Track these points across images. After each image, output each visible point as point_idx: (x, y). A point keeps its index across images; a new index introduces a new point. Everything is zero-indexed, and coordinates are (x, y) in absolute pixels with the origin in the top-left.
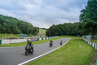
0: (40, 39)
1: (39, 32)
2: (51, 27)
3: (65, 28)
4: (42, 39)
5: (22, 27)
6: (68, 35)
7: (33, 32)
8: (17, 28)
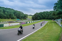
0: (28, 22)
1: (27, 17)
2: (35, 14)
3: (44, 14)
4: (30, 22)
5: (17, 14)
6: (46, 19)
7: (24, 18)
8: (14, 15)
